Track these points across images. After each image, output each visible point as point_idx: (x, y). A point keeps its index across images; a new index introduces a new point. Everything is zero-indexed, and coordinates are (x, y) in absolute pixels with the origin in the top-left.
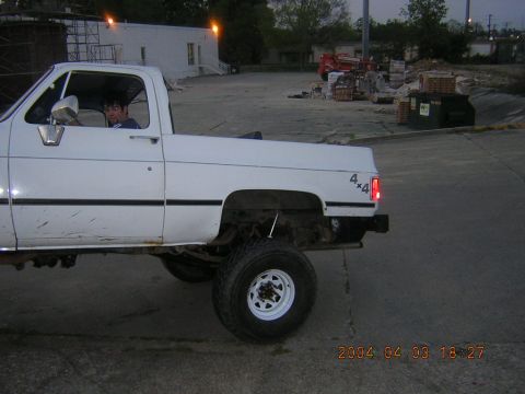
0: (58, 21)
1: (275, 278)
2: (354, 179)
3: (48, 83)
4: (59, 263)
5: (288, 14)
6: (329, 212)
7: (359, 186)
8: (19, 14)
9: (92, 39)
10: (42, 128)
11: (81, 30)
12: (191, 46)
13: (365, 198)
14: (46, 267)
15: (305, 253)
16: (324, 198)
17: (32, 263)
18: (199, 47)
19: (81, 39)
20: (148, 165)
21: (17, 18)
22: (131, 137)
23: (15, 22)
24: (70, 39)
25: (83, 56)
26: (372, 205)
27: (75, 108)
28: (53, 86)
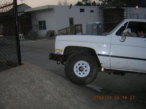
0: (122, 8)
4: (120, 74)
8: (112, 6)
9: (131, 12)
10: (120, 37)
11: (128, 10)
14: (117, 75)
17: (113, 73)
19: (128, 12)
21: (111, 7)
22: (145, 40)
23: (110, 9)
24: (125, 13)
25: (128, 17)
27: (130, 32)
28: (124, 25)
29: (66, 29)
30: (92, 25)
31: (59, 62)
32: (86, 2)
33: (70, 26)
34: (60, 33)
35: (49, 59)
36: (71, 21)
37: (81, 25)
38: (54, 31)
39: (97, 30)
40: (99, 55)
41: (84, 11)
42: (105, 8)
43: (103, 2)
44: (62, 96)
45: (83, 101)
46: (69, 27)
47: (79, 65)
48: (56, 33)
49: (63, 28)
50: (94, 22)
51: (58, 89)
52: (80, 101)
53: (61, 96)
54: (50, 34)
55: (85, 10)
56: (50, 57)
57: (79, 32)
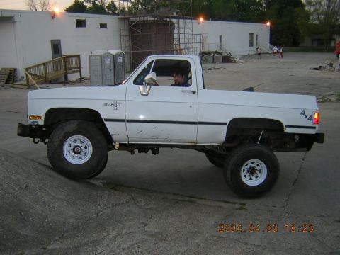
0: (168, 20)
1: (258, 165)
2: (303, 113)
3: (144, 65)
4: (150, 151)
5: (318, 14)
6: (288, 130)
7: (306, 117)
8: (147, 16)
9: (188, 31)
10: (141, 87)
11: (182, 25)
12: (251, 35)
13: (310, 124)
15: (275, 153)
16: (285, 123)
18: (257, 36)
19: (182, 31)
20: (190, 105)
21: (145, 18)
22: (183, 91)
23: (143, 21)
26: (314, 128)
28: (146, 67)
29: (44, 64)
30: (101, 56)
31: (36, 140)
32: (94, 3)
33: (53, 58)
34: (30, 74)
35: (19, 135)
36: (56, 47)
37: (78, 56)
38: (15, 70)
39: (112, 68)
40: (106, 120)
41: (85, 26)
42: (132, 19)
43: (132, 3)
44: (21, 188)
45: (61, 196)
46: (51, 61)
47: (75, 141)
48: (21, 75)
49: (37, 63)
50: (105, 51)
51: (13, 177)
52: (54, 196)
53: (18, 187)
54: (6, 76)
55: (87, 23)
56: (20, 131)
57: (75, 72)
